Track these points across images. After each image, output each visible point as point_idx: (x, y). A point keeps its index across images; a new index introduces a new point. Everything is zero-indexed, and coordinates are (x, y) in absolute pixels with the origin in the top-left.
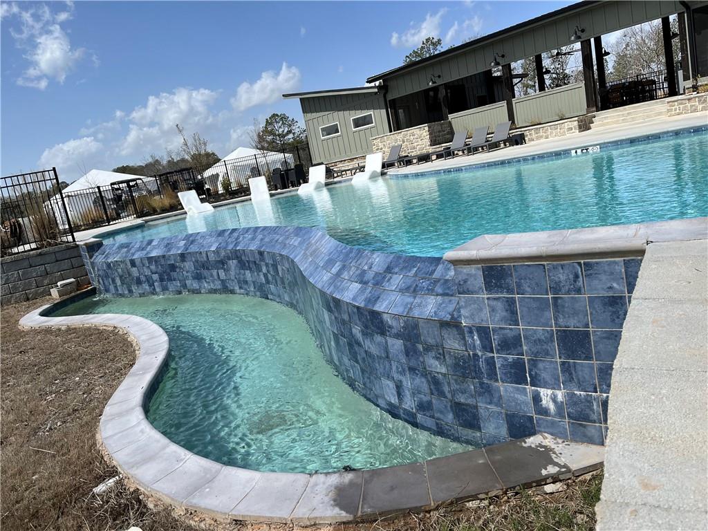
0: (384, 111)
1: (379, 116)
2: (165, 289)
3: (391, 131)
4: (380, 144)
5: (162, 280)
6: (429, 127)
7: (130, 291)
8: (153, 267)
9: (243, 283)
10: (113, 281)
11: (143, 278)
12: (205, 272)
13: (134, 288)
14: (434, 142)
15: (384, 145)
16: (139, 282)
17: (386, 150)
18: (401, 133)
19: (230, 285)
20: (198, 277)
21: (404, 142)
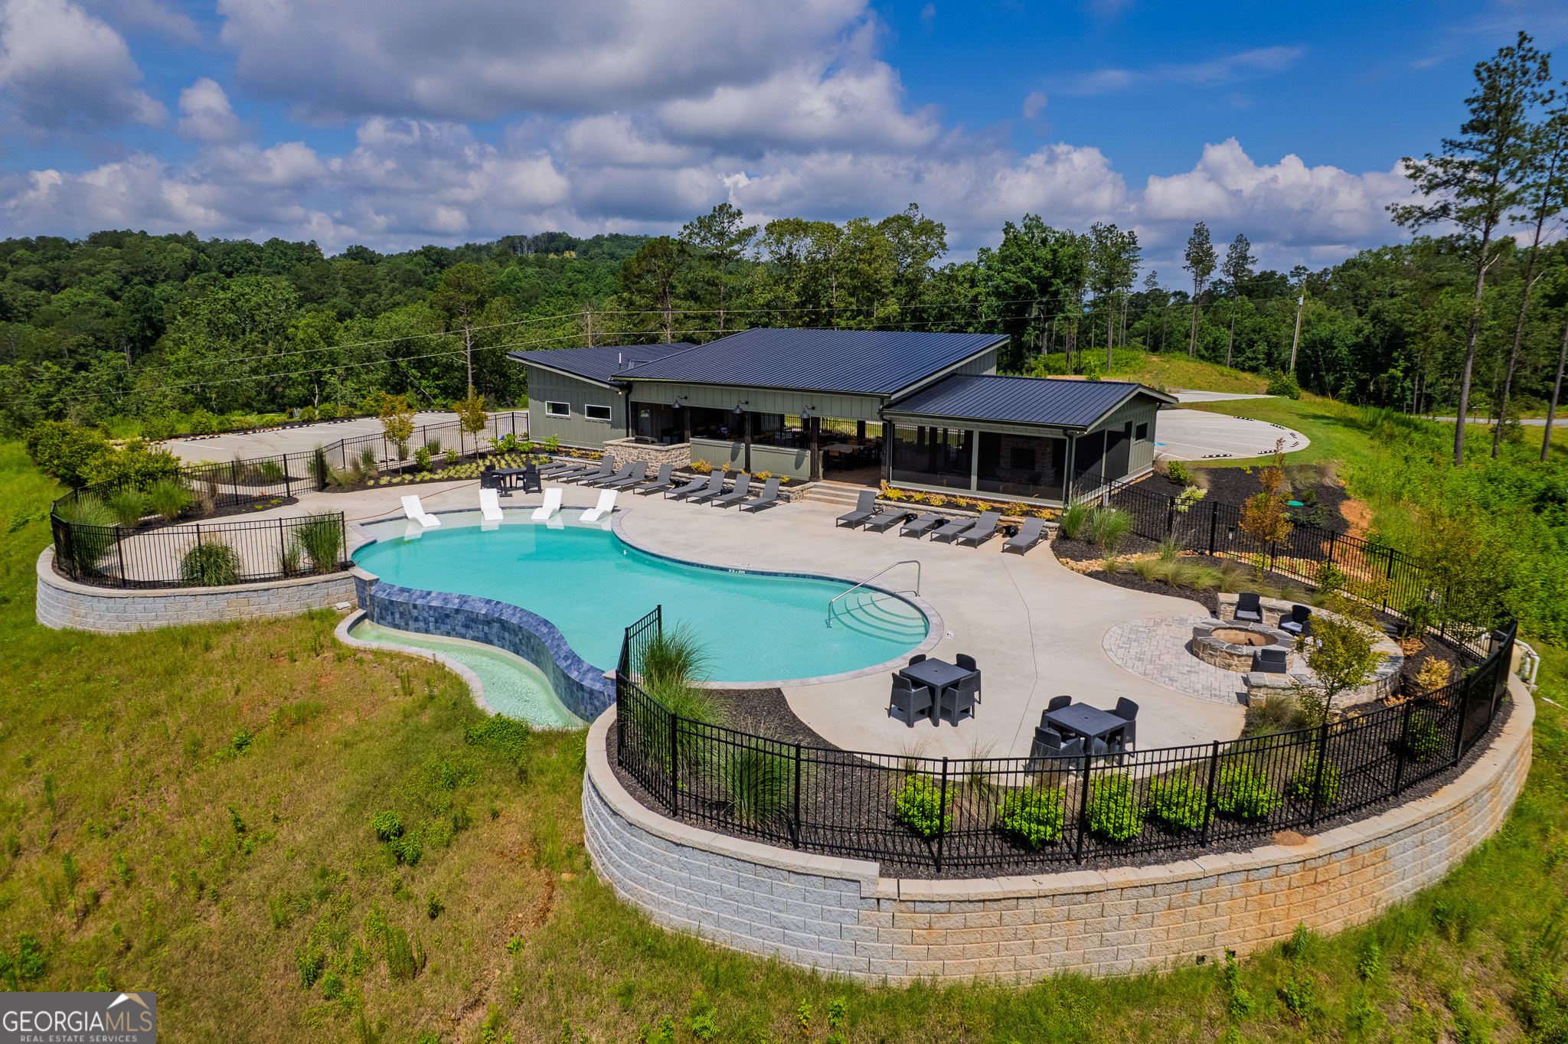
0: (623, 412)
4: (613, 452)
5: (436, 622)
6: (667, 452)
7: (407, 624)
8: (431, 613)
9: (501, 639)
12: (473, 625)
13: (411, 623)
16: (416, 619)
18: (638, 447)
19: (491, 637)
20: (467, 626)
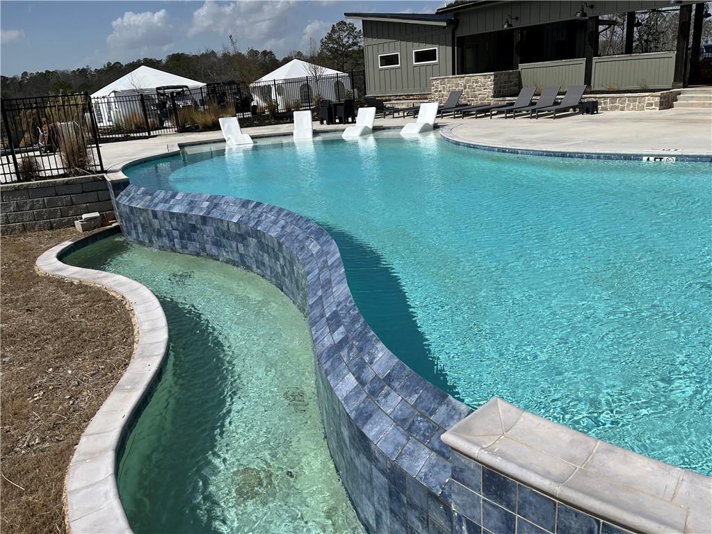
0: (450, 49)
1: (444, 53)
2: (184, 247)
3: (454, 74)
4: (440, 86)
5: (182, 238)
6: (495, 76)
7: (151, 241)
8: (174, 223)
9: (261, 264)
10: (135, 226)
11: (163, 232)
12: (224, 241)
13: (154, 239)
14: (498, 93)
15: (444, 87)
17: (445, 93)
18: (464, 77)
19: (247, 260)
21: (465, 88)
